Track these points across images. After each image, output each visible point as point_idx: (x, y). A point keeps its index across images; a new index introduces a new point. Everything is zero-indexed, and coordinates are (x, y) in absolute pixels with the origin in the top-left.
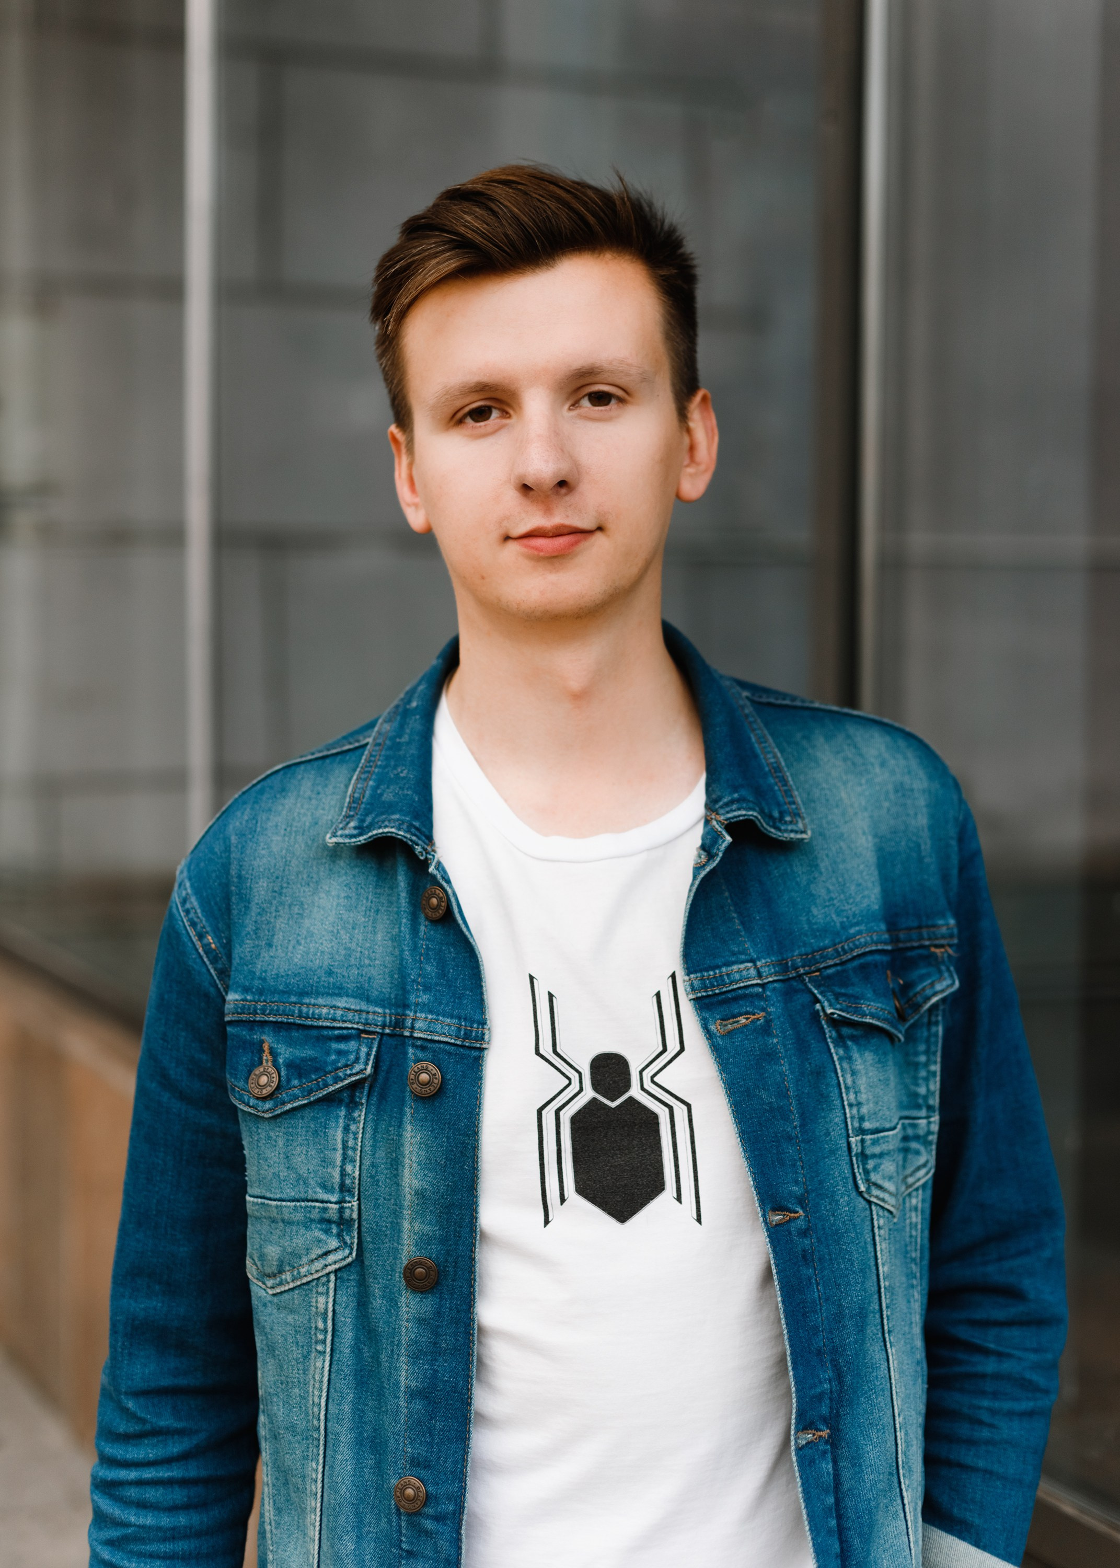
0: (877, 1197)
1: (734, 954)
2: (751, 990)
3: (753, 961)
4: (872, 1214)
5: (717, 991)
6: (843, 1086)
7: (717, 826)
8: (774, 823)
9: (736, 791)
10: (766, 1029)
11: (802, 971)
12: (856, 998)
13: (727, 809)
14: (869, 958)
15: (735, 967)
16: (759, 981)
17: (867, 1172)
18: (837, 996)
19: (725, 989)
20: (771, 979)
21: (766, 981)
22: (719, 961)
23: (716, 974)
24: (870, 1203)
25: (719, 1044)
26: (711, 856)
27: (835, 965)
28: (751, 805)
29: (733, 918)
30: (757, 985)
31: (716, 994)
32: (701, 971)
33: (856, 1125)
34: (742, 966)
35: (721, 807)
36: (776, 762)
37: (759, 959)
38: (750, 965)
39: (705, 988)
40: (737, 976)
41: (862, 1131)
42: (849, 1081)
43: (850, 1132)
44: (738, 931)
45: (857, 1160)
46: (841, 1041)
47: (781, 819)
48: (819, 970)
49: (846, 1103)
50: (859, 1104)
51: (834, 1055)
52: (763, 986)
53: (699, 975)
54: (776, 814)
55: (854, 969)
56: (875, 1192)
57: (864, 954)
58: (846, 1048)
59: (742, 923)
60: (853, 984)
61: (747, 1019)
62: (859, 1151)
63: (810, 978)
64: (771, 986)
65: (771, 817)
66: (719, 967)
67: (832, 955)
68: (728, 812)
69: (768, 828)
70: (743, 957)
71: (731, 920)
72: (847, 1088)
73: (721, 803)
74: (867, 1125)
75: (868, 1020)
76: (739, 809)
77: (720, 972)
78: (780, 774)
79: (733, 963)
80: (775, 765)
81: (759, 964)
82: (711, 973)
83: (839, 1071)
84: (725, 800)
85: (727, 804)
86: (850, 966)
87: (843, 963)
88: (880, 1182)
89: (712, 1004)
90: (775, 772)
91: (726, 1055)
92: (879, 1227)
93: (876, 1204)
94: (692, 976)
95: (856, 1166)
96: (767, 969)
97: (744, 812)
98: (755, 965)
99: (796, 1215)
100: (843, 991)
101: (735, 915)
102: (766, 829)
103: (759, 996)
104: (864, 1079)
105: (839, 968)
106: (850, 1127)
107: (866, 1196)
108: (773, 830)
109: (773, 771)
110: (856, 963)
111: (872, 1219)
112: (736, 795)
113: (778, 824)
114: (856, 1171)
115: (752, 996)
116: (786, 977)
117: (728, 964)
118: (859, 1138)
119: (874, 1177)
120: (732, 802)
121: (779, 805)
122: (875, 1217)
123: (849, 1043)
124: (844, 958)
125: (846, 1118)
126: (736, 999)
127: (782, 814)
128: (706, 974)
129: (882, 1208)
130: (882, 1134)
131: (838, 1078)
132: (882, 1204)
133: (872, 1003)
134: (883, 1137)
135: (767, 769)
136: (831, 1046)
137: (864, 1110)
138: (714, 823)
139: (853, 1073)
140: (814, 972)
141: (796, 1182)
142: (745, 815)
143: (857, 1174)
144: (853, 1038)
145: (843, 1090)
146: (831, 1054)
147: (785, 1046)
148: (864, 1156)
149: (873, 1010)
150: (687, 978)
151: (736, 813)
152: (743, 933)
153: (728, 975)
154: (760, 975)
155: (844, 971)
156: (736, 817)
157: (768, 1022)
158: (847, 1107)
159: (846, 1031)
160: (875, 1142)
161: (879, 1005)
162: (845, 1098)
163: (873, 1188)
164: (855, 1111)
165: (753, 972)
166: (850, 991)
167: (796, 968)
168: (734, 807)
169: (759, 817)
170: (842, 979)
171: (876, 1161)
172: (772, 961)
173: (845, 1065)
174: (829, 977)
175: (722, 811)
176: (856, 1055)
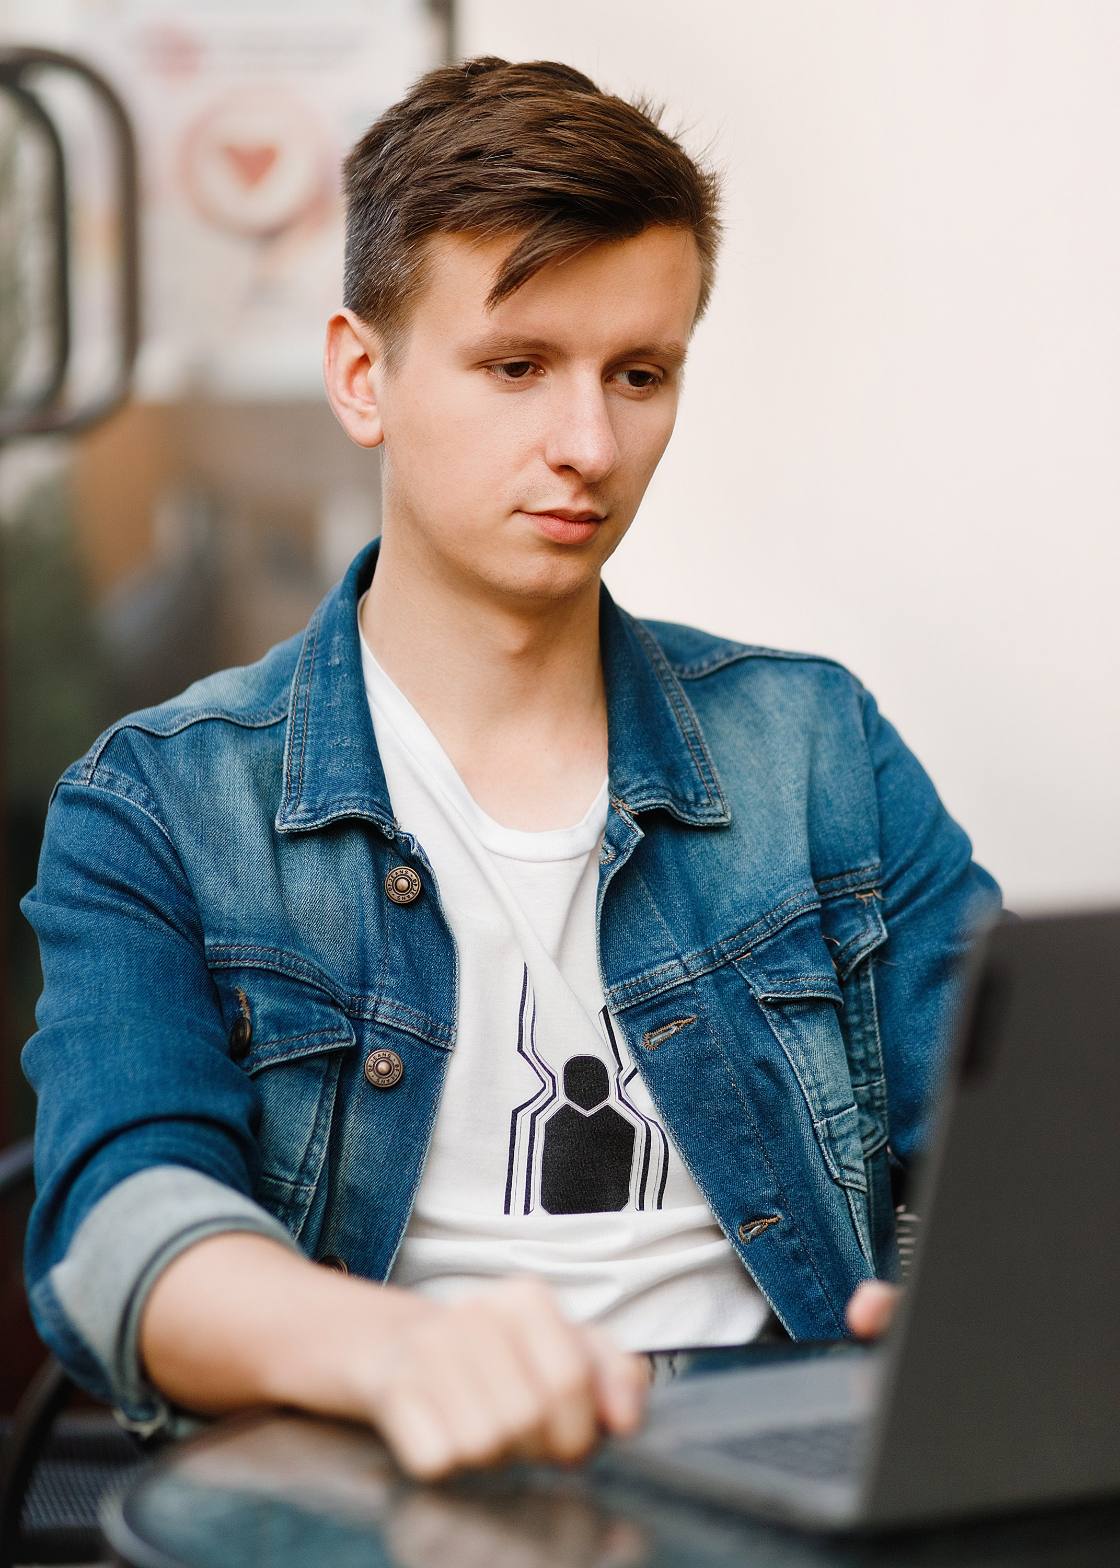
0: (850, 1180)
1: (657, 951)
2: (678, 991)
3: (678, 957)
4: (848, 1200)
5: (642, 1000)
6: (796, 1070)
7: (627, 818)
8: (689, 808)
9: (645, 777)
10: (701, 1031)
11: (729, 957)
12: (792, 972)
13: (637, 797)
14: (802, 923)
15: (658, 968)
16: (686, 980)
17: (837, 1156)
18: (770, 974)
19: (650, 996)
20: (699, 974)
21: (694, 977)
22: (640, 964)
23: (638, 980)
24: (844, 1188)
25: (649, 1063)
26: (619, 852)
27: (767, 939)
28: (662, 792)
29: (653, 910)
30: (685, 983)
31: (641, 1003)
32: (622, 979)
33: (819, 1108)
34: (666, 966)
35: (629, 795)
36: (694, 732)
37: (684, 952)
38: (674, 962)
39: (629, 998)
40: (661, 979)
41: (826, 1113)
42: (802, 1061)
43: (814, 1117)
44: (660, 923)
45: (826, 1146)
46: (785, 1020)
47: (697, 802)
48: (749, 950)
49: (803, 1087)
50: (819, 1085)
51: (779, 1039)
52: (692, 982)
53: (620, 984)
54: (691, 797)
55: (787, 939)
56: (849, 1175)
57: (796, 919)
58: (793, 1027)
59: (664, 914)
60: (787, 957)
61: (678, 1025)
62: (827, 1135)
63: (739, 962)
64: (701, 981)
65: (685, 800)
66: (640, 970)
67: (762, 929)
68: (637, 801)
69: (682, 815)
70: (666, 954)
71: (650, 913)
72: (801, 1071)
73: (629, 790)
74: (830, 1105)
75: (809, 994)
76: (649, 798)
77: (643, 977)
78: (698, 747)
79: (657, 963)
80: (693, 735)
81: (684, 958)
82: (633, 980)
83: (788, 1054)
84: (634, 786)
85: (635, 792)
86: (781, 936)
87: (774, 935)
88: (851, 1164)
89: (638, 1014)
90: (693, 744)
91: (658, 1074)
92: (857, 1212)
93: (851, 1188)
94: (612, 987)
95: (826, 1153)
96: (694, 963)
97: (654, 801)
98: (681, 961)
99: (774, 1220)
100: (776, 968)
101: (654, 906)
102: (679, 817)
103: (689, 995)
104: (819, 1056)
105: (770, 942)
106: (813, 1112)
107: (841, 1182)
108: (687, 817)
109: (689, 742)
110: (788, 932)
111: (849, 1205)
112: (645, 781)
113: (693, 809)
114: (827, 1158)
115: (681, 997)
116: (715, 968)
117: (649, 966)
118: (824, 1121)
119: (845, 1160)
120: (642, 789)
121: (695, 785)
122: (852, 1202)
123: (795, 1021)
124: (775, 929)
125: (807, 1103)
126: (663, 1004)
127: (697, 795)
128: (627, 982)
129: (857, 1190)
130: (846, 1112)
131: (789, 1061)
132: (857, 1186)
133: (811, 974)
134: (847, 1115)
135: (683, 741)
136: (774, 1029)
137: (825, 1090)
138: (623, 814)
139: (806, 1052)
140: (745, 953)
141: (767, 1185)
142: (655, 805)
143: (829, 1161)
144: (798, 1015)
145: (798, 1074)
146: (776, 1038)
147: (725, 1044)
148: (831, 1140)
149: (813, 982)
150: (607, 991)
151: (645, 803)
152: (665, 926)
153: (651, 978)
154: (687, 971)
155: (775, 944)
156: (646, 806)
157: (703, 1022)
158: (805, 1091)
159: (788, 1009)
160: (840, 1121)
161: (820, 974)
162: (801, 1082)
163: (845, 1171)
164: (815, 1093)
165: (679, 970)
166: (785, 965)
167: (723, 956)
168: (644, 794)
169: (672, 805)
170: (775, 952)
171: (844, 1141)
172: (699, 953)
173: (795, 1046)
174: (761, 956)
175: (630, 799)
176: (805, 1033)
